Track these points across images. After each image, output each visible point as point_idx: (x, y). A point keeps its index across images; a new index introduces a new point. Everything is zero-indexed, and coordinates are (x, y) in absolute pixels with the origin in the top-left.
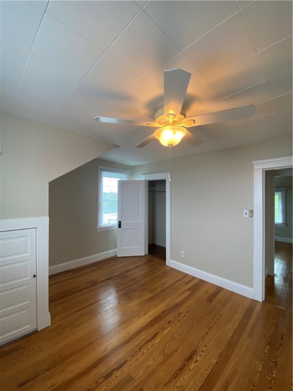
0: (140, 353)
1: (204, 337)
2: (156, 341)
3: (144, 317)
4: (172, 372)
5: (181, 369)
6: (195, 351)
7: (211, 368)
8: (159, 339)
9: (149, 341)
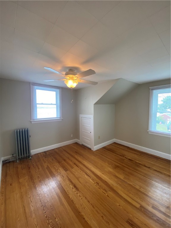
0: (81, 171)
1: (86, 198)
2: (86, 176)
3: (101, 173)
4: (71, 179)
5: (71, 182)
6: (78, 190)
7: (68, 194)
8: (86, 177)
9: (86, 174)
